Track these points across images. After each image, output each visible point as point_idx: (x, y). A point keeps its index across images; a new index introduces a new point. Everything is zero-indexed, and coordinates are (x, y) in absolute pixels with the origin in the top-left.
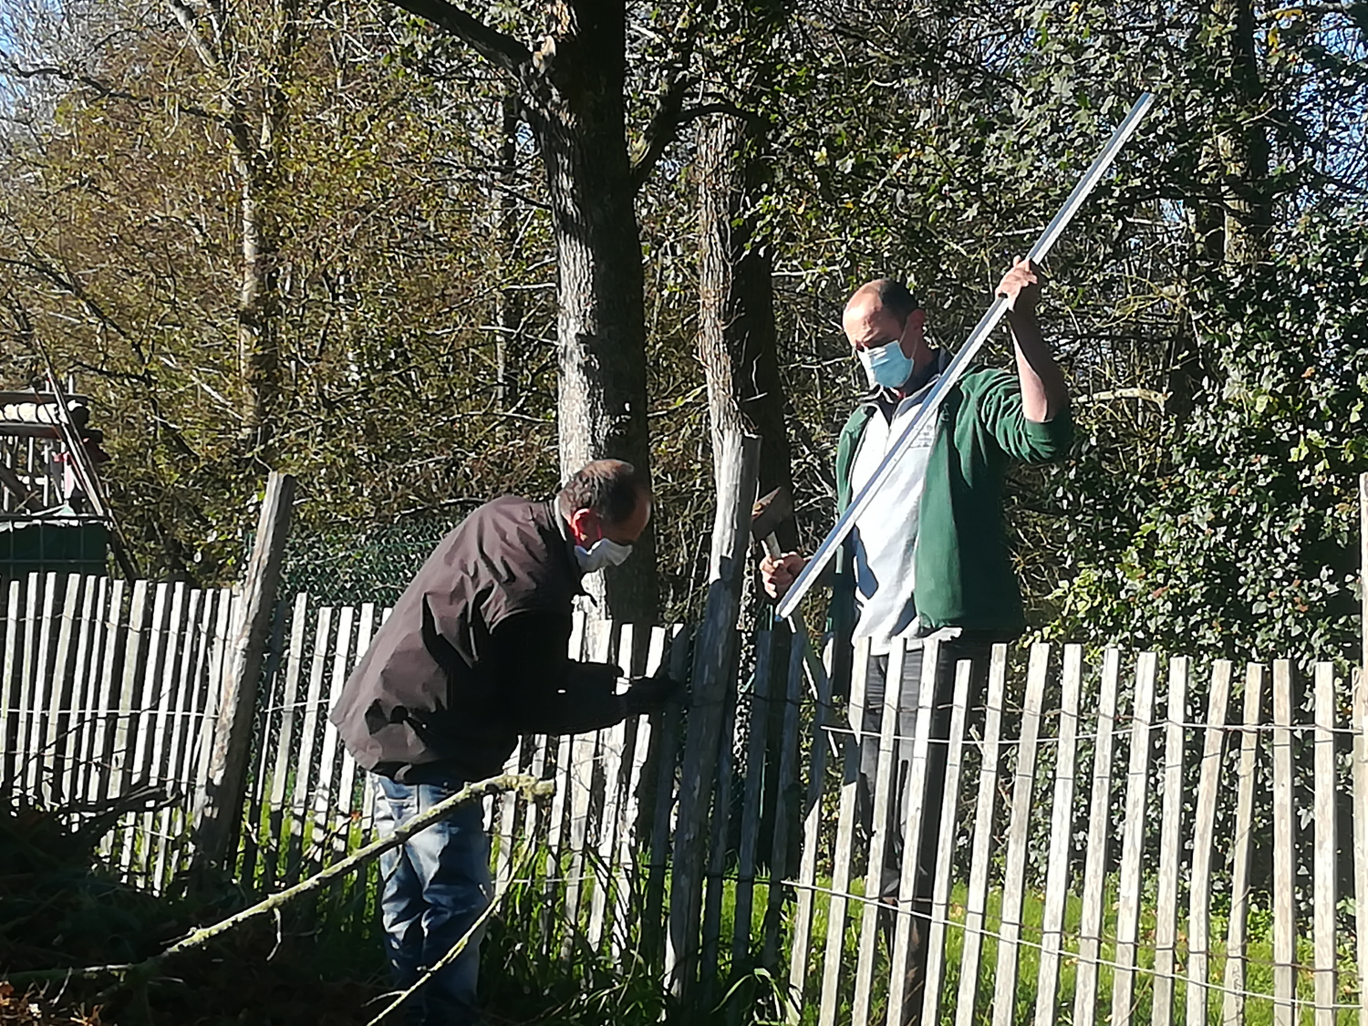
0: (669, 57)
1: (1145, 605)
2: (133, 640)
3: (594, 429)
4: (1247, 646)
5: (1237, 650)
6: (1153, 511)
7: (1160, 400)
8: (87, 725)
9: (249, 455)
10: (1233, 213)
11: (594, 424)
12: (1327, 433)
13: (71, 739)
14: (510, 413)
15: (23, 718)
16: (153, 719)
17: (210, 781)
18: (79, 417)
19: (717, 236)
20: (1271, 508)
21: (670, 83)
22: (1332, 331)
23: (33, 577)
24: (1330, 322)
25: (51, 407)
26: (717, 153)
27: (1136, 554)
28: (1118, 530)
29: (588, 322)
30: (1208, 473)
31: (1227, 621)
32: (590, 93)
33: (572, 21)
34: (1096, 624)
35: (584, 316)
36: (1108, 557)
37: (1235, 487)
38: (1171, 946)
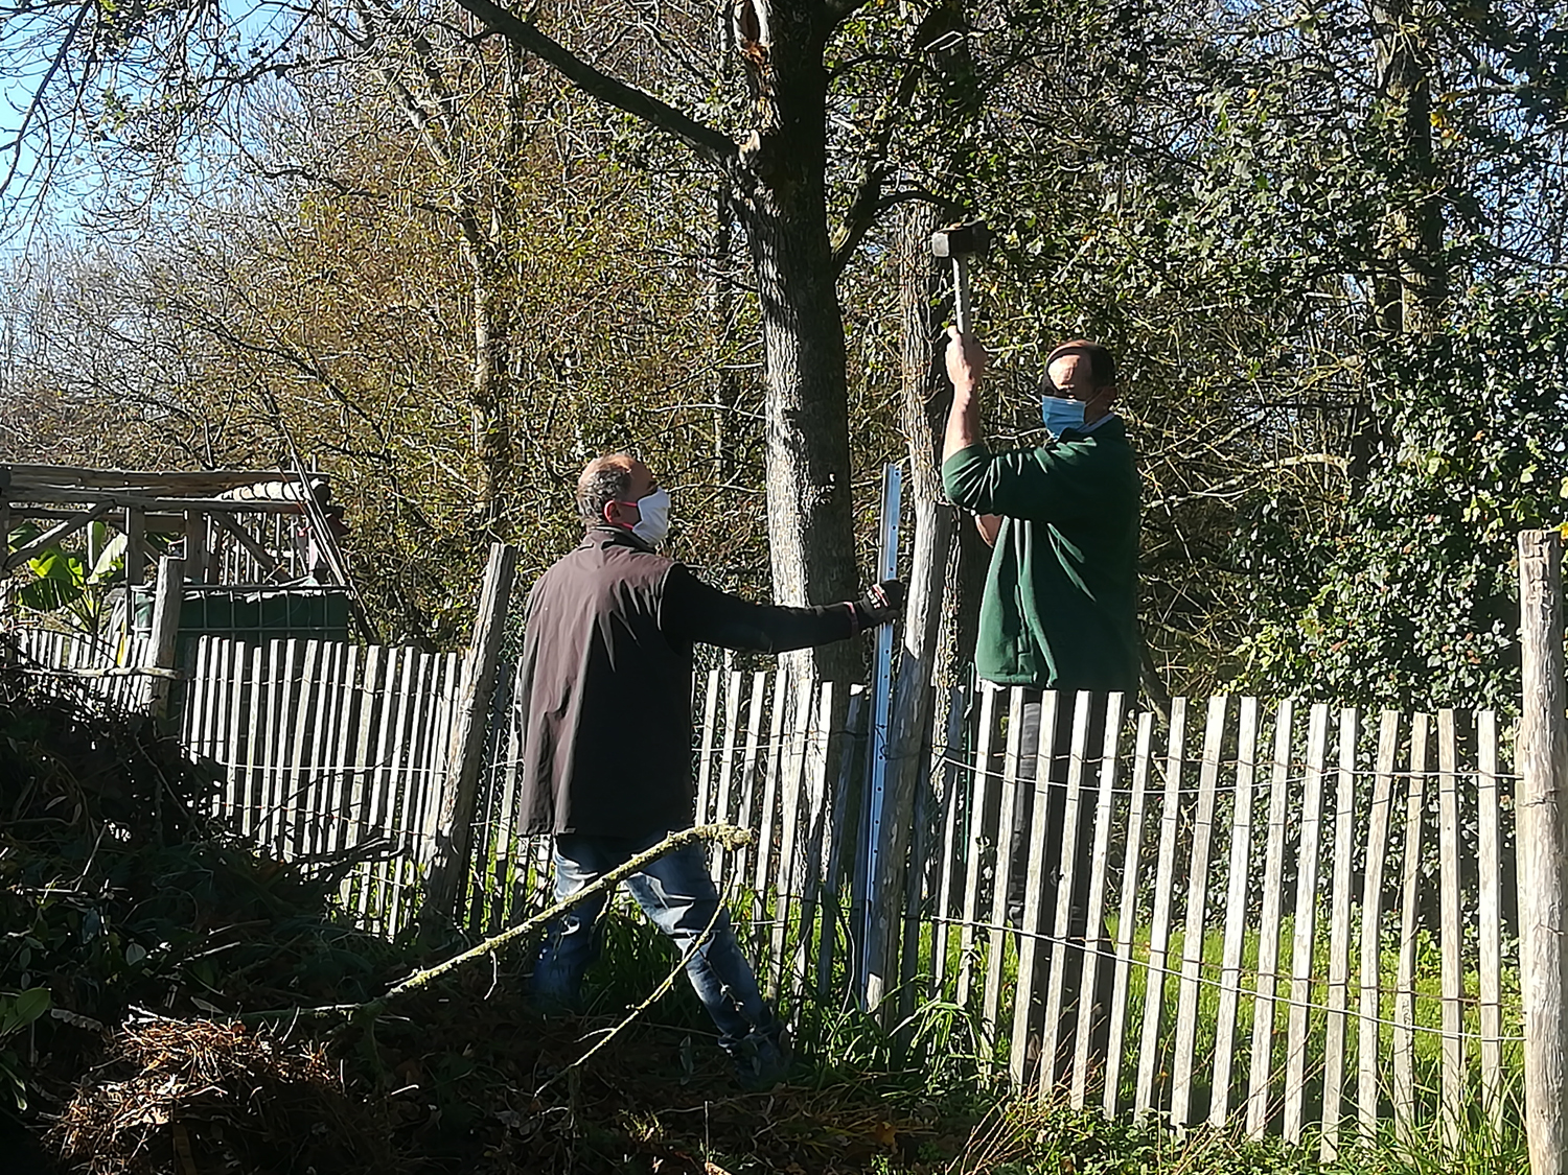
0: (867, 148)
1: (1324, 658)
2: (367, 701)
3: (800, 499)
4: (1423, 697)
5: (1413, 700)
6: (1331, 570)
7: (1343, 464)
8: (326, 780)
9: (482, 528)
10: (1409, 286)
11: (801, 493)
12: (1498, 493)
13: (312, 791)
14: (726, 485)
15: (267, 774)
16: (386, 775)
17: (439, 832)
18: (322, 494)
19: (918, 316)
20: (1444, 566)
21: (868, 173)
22: (1501, 396)
23: (274, 643)
24: (1500, 388)
25: (295, 485)
26: (917, 238)
27: (1315, 613)
28: (1298, 588)
29: (794, 397)
30: (1384, 533)
31: (1403, 672)
32: (793, 182)
33: (775, 116)
34: (1279, 677)
35: (790, 392)
36: (1289, 613)
37: (1410, 545)
38: (1343, 981)
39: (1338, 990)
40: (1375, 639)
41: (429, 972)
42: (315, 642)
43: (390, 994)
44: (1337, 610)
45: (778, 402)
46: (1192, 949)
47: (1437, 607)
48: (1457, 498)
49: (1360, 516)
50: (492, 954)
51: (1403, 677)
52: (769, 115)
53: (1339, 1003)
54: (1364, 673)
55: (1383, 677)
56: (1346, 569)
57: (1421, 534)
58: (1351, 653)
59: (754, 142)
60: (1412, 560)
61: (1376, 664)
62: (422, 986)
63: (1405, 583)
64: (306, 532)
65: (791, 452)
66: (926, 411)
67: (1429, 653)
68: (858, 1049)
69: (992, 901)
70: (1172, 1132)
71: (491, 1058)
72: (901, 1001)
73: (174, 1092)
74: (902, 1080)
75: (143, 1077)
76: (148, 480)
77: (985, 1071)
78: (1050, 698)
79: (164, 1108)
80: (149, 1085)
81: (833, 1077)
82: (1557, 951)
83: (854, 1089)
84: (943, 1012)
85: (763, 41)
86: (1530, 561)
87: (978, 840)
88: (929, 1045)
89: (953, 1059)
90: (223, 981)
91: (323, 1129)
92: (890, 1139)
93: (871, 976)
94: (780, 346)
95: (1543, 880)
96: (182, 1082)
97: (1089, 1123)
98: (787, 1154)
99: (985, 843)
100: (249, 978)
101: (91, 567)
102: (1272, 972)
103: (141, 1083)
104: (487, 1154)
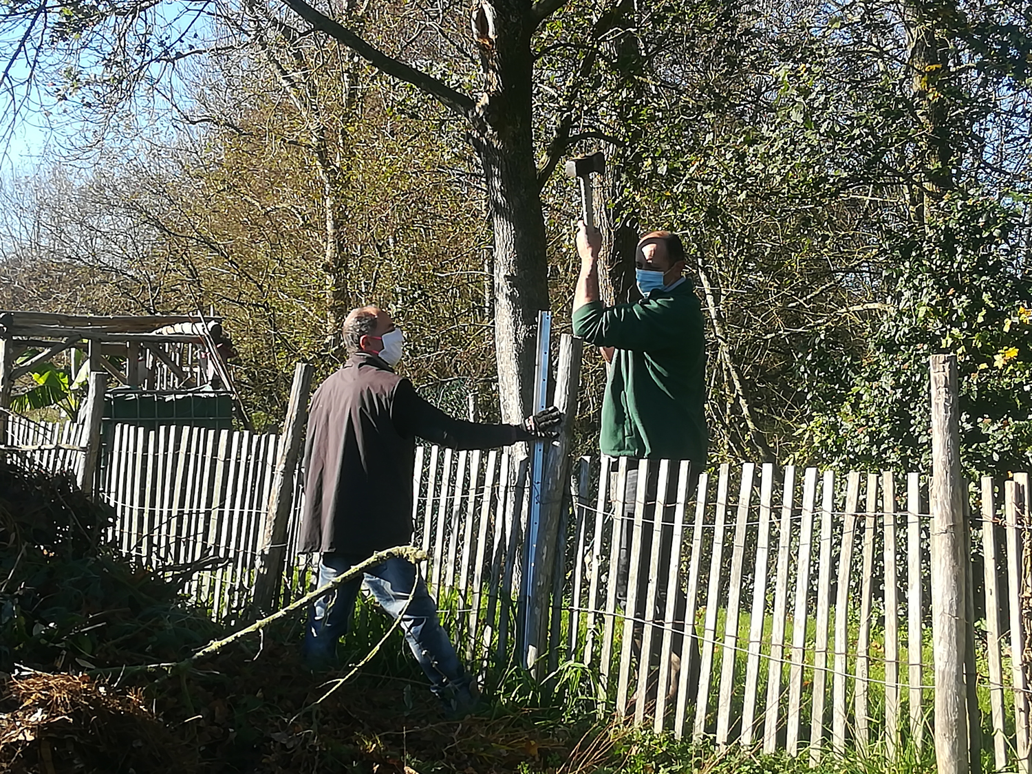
0: (561, 104)
1: (853, 438)
2: (220, 466)
3: (516, 334)
6: (858, 379)
8: (194, 517)
9: (327, 352)
11: (516, 330)
12: (964, 329)
14: (489, 324)
15: (157, 513)
16: (232, 514)
17: (263, 552)
18: (216, 331)
22: (966, 266)
24: (965, 260)
25: (200, 325)
27: (849, 407)
28: (839, 392)
29: (512, 267)
30: (891, 356)
31: (904, 447)
32: (511, 127)
33: (499, 83)
34: (826, 450)
35: (509, 264)
36: (833, 409)
37: (907, 364)
38: (824, 649)
39: (821, 655)
40: (885, 426)
41: (220, 642)
42: (188, 427)
43: (195, 657)
44: (862, 406)
45: (502, 270)
46: (731, 628)
47: (925, 404)
48: (938, 333)
49: (875, 345)
50: (261, 631)
51: (904, 450)
52: (495, 83)
53: (821, 663)
54: (879, 447)
55: (891, 450)
56: (867, 379)
57: (915, 357)
58: (871, 434)
59: (484, 100)
60: (909, 374)
61: (886, 442)
62: (216, 651)
63: (905, 389)
64: (206, 355)
65: (510, 303)
66: (610, 274)
67: (920, 435)
68: (520, 693)
69: (606, 596)
70: (717, 748)
71: (276, 698)
72: (549, 662)
73: (40, 720)
74: (549, 713)
75: (21, 710)
76: (103, 322)
77: (601, 708)
78: (643, 464)
79: (32, 729)
80: (25, 715)
81: (503, 711)
82: (954, 630)
83: (517, 719)
84: (575, 669)
85: (491, 35)
86: (937, 375)
87: (597, 557)
88: (567, 691)
89: (580, 700)
90: (99, 648)
91: (140, 744)
92: (535, 752)
93: (531, 647)
94: (503, 232)
95: (945, 583)
96: (46, 713)
97: (664, 741)
98: (466, 761)
99: (602, 559)
100: (117, 646)
101: (73, 378)
102: (781, 643)
103: (20, 714)
104: (263, 761)
